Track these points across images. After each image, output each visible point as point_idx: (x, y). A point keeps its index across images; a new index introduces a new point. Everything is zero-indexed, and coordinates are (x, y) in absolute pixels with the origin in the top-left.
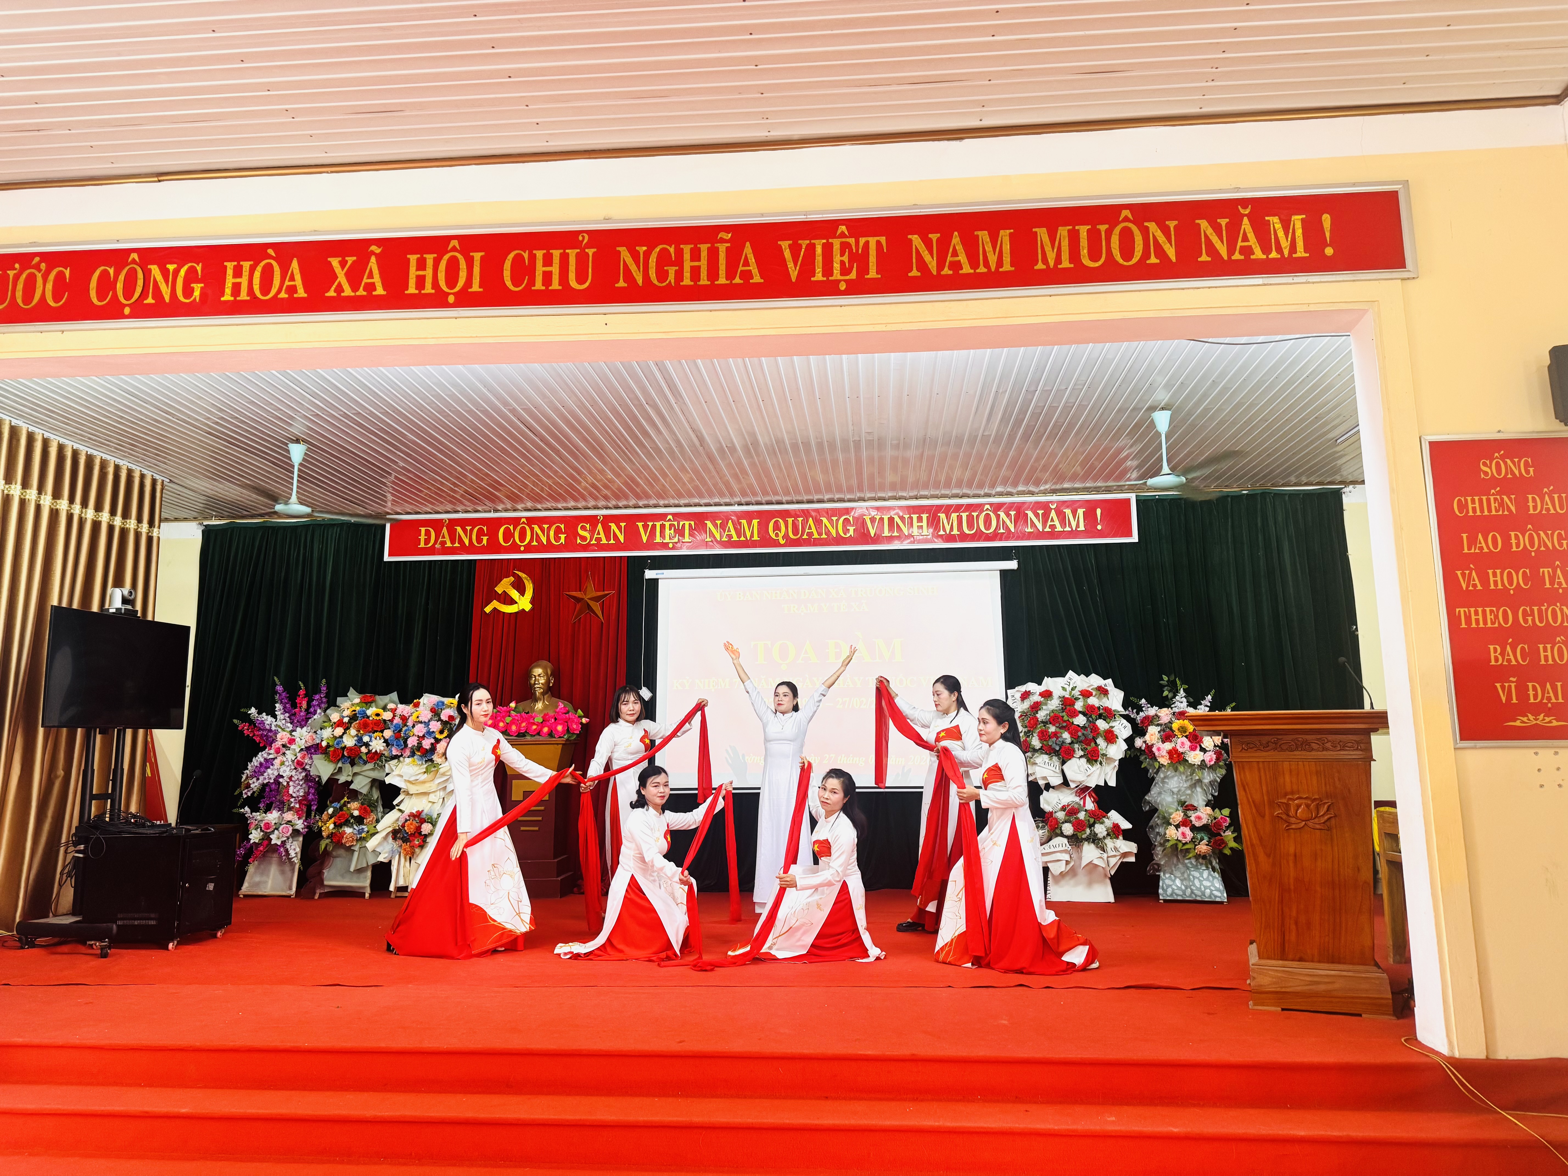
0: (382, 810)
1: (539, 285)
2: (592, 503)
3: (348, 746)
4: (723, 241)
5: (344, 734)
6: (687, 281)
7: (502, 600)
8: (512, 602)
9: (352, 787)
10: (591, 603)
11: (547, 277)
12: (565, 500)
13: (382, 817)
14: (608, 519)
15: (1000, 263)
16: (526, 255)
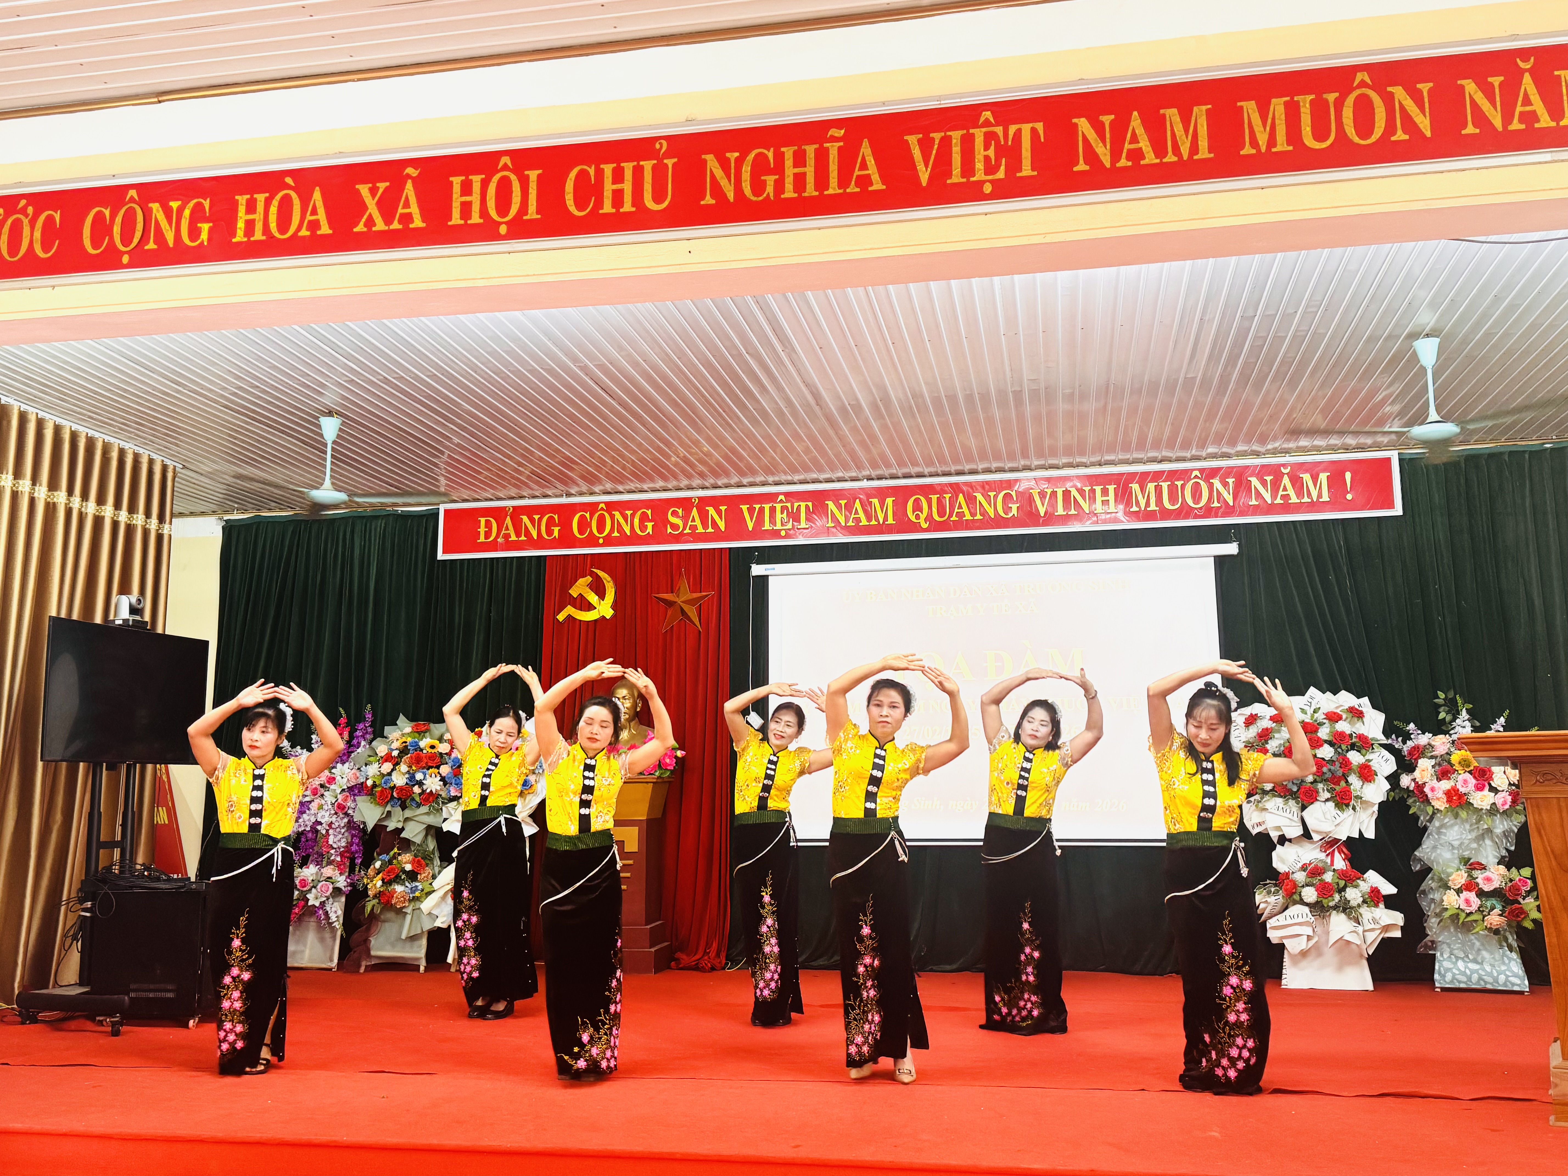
0: (439, 863)
1: (608, 208)
2: (685, 482)
3: (397, 785)
4: (834, 139)
5: (392, 770)
6: (789, 193)
7: (578, 605)
8: (590, 607)
9: (403, 835)
10: (686, 608)
11: (618, 197)
12: (652, 480)
13: (440, 872)
14: (704, 502)
15: (1194, 149)
16: (592, 171)
